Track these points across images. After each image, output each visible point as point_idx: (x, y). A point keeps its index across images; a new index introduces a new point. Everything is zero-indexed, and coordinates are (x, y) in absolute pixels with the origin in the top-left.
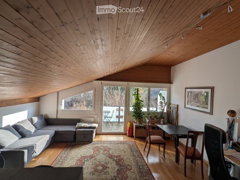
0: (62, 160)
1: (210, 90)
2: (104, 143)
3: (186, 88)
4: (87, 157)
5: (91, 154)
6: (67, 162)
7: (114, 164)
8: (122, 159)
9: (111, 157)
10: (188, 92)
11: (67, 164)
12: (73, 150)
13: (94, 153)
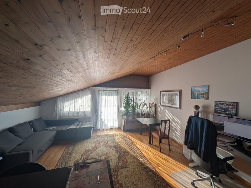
0: (68, 156)
1: (179, 92)
2: (102, 137)
3: (160, 92)
4: (90, 150)
5: (93, 147)
6: (73, 156)
7: (114, 152)
8: (119, 148)
9: (110, 147)
10: (162, 94)
11: (74, 158)
12: (77, 146)
13: (95, 146)
